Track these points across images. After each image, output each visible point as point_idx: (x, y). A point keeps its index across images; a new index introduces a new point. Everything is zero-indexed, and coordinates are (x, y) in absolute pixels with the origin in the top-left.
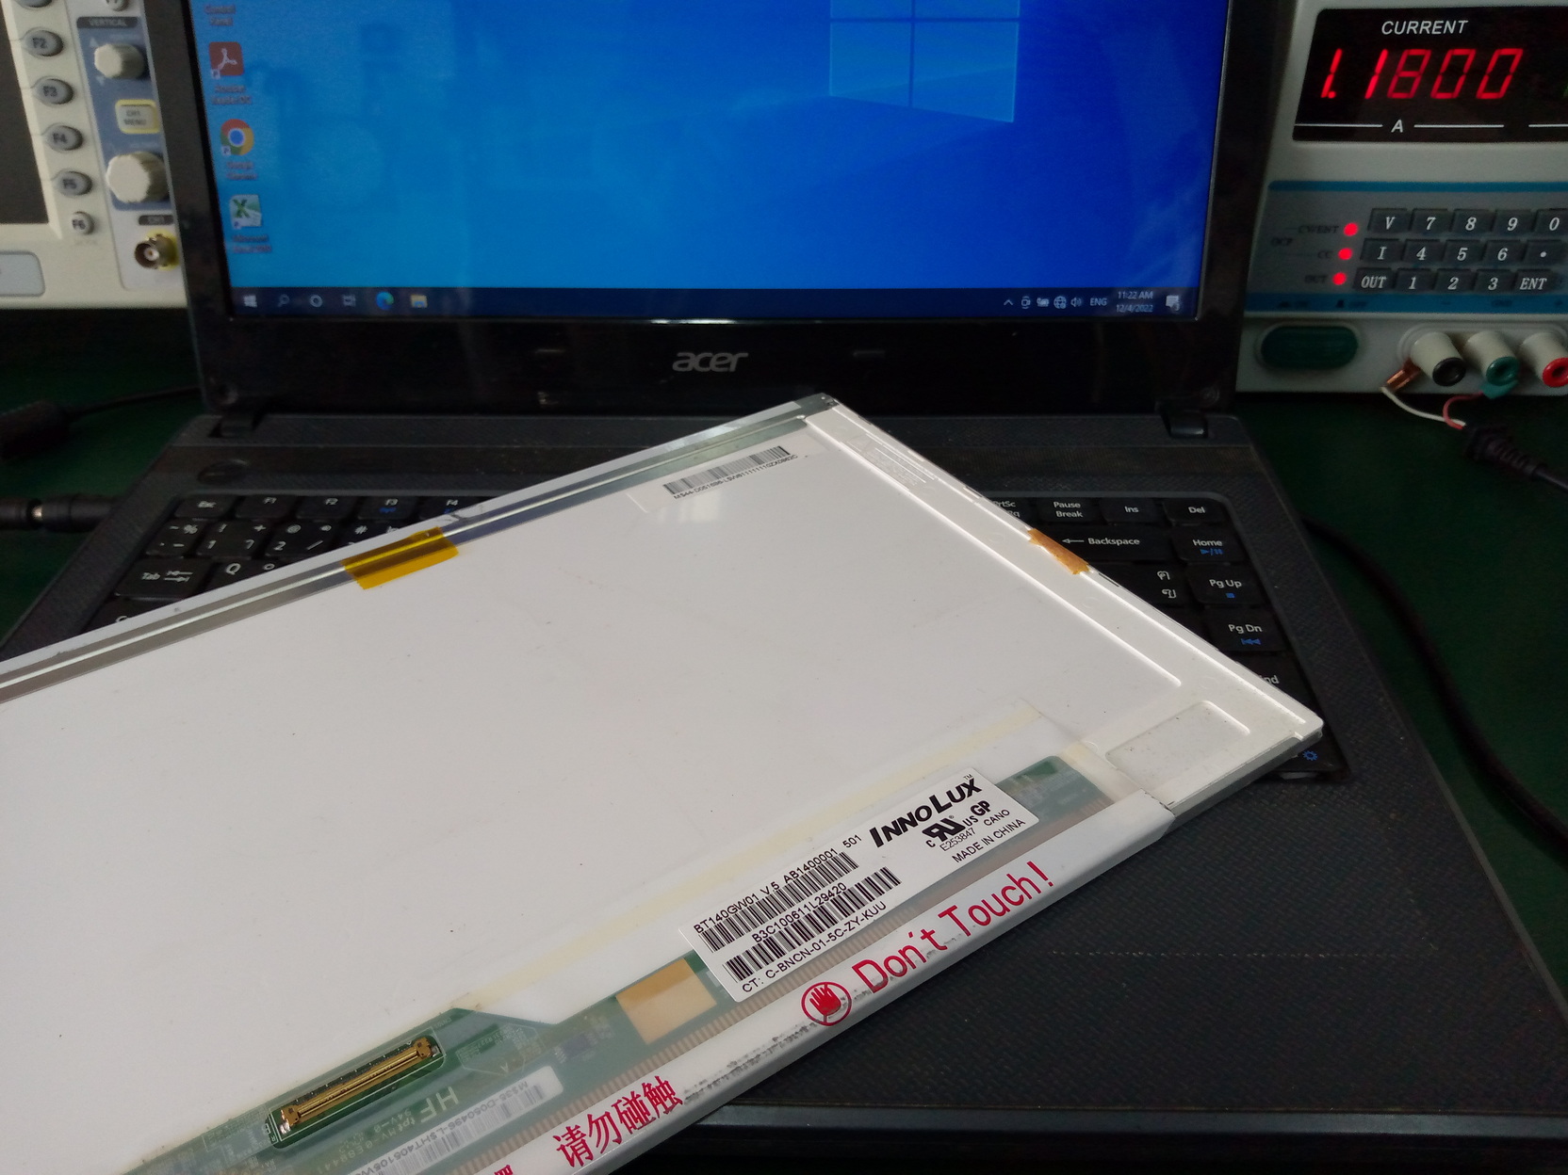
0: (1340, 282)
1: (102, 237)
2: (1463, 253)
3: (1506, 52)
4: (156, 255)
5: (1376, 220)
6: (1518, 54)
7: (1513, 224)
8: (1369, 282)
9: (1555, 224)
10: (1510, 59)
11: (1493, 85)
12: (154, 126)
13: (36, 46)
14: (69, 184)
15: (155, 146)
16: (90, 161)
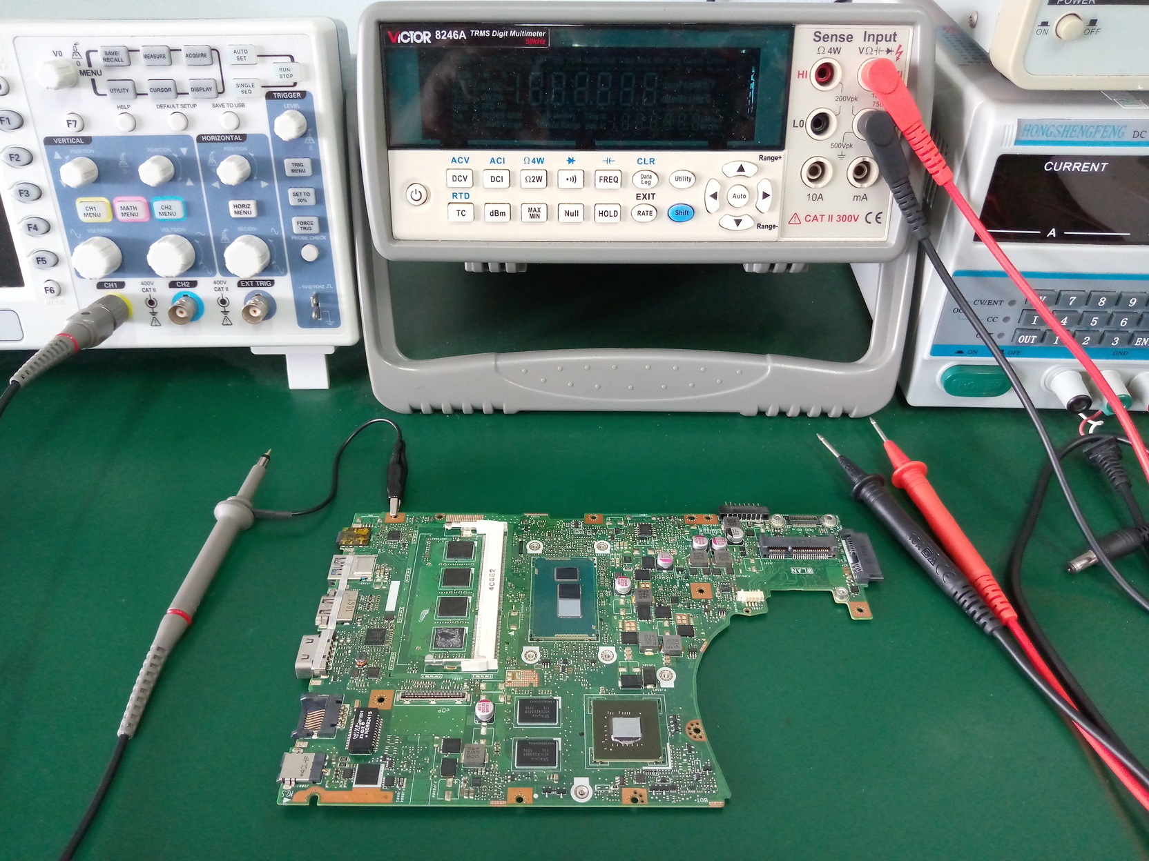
1: (70, 300)
2: (1095, 321)
7: (1133, 302)
8: (1024, 339)
12: (106, 218)
13: (11, 158)
14: (40, 260)
15: (108, 231)
16: (56, 242)
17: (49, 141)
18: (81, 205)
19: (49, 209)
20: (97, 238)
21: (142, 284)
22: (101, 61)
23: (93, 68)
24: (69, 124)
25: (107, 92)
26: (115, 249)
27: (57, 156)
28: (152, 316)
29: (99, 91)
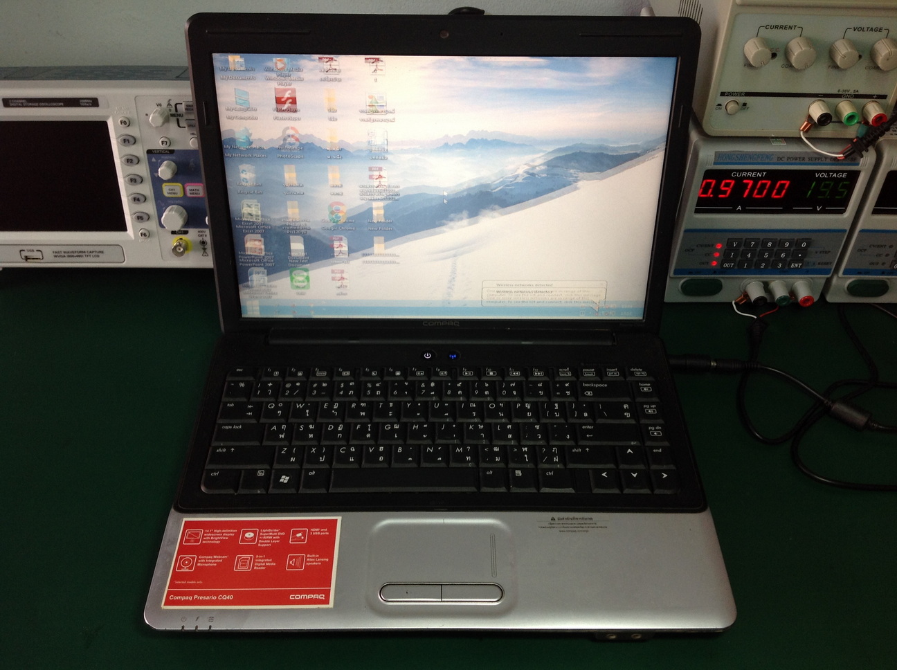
0: (714, 264)
1: (155, 240)
2: (766, 255)
3: (782, 182)
4: (182, 249)
5: (730, 243)
6: (788, 183)
7: (787, 245)
8: (726, 265)
9: (804, 245)
10: (785, 184)
11: (779, 193)
12: (180, 195)
13: (128, 162)
14: (140, 218)
15: (181, 202)
16: (150, 208)
17: (149, 152)
18: (166, 189)
19: (146, 189)
20: (175, 206)
21: (199, 232)
22: (184, 110)
23: (179, 113)
24: (163, 143)
25: (186, 126)
26: (184, 211)
27: (154, 160)
28: (202, 251)
29: (181, 125)
